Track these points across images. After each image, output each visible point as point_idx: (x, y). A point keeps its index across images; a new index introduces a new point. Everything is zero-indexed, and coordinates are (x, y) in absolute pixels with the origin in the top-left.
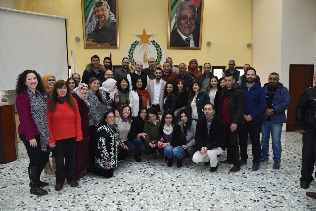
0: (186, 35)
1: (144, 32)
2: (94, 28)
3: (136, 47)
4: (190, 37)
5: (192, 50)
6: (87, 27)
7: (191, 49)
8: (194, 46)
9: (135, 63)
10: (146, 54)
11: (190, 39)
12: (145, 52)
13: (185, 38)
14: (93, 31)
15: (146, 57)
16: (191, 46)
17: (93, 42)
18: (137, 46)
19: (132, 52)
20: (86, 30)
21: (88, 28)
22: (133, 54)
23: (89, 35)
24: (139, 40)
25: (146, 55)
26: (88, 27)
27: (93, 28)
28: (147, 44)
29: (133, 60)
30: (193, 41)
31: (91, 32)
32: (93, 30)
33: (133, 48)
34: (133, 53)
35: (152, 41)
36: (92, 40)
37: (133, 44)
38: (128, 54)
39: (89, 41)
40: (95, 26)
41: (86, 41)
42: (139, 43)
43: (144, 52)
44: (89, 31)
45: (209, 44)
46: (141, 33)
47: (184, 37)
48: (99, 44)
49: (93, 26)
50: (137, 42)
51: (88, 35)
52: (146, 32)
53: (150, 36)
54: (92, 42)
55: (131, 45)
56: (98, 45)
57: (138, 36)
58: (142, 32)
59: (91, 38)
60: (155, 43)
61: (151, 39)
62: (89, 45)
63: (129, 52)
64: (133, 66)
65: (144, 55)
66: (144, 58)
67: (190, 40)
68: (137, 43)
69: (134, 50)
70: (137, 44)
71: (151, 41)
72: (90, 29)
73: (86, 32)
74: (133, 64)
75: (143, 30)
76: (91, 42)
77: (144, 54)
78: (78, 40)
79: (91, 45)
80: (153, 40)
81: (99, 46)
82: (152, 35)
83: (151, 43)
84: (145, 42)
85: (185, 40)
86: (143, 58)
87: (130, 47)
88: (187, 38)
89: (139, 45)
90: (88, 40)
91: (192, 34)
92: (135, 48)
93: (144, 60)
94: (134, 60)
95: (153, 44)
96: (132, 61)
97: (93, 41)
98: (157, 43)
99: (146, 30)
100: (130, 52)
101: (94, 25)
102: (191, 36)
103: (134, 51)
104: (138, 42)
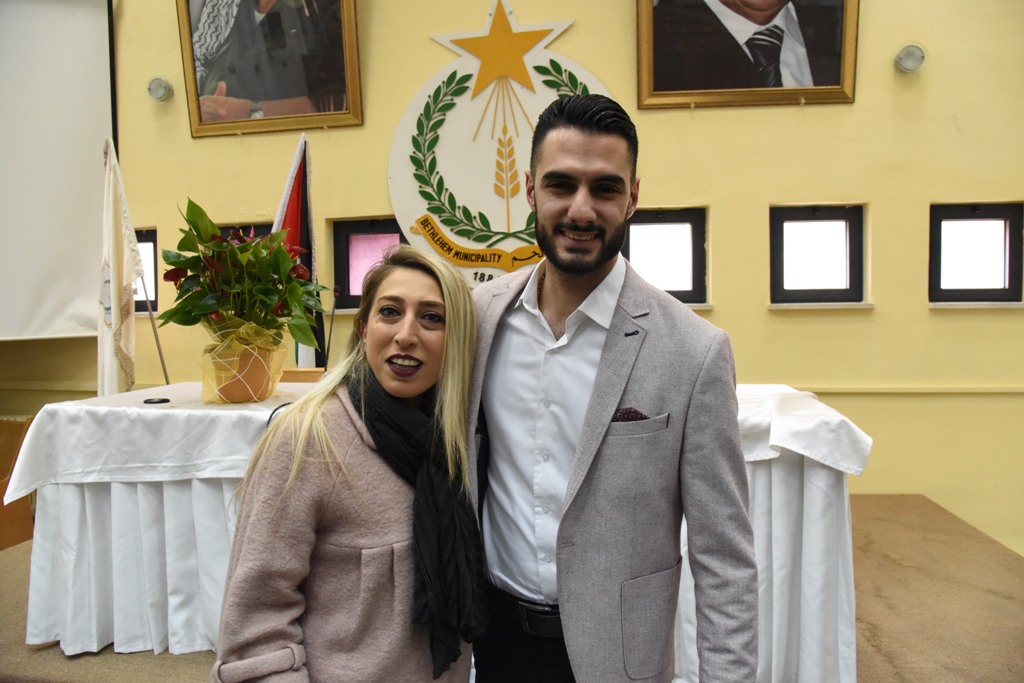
0: (758, 13)
1: (500, 18)
2: (232, 22)
3: (451, 106)
4: (778, 21)
5: (799, 104)
6: (199, 21)
7: (792, 99)
8: (808, 83)
9: (445, 198)
10: (510, 139)
11: (777, 35)
12: (505, 131)
13: (749, 35)
14: (226, 41)
15: (513, 163)
16: (789, 82)
17: (232, 100)
18: (457, 100)
19: (430, 136)
20: (196, 37)
21: (201, 26)
22: (439, 150)
23: (208, 63)
24: (468, 65)
25: (511, 153)
26: (204, 17)
27: (227, 23)
28: (516, 86)
29: (435, 181)
30: (802, 51)
31: (220, 46)
32: (227, 34)
33: (436, 117)
34: (435, 141)
35: (548, 65)
36: (223, 85)
37: (438, 90)
38: (410, 150)
39: (212, 93)
40: (235, 11)
41: (198, 96)
42: (471, 84)
43: (499, 134)
44: (208, 40)
45: (907, 65)
46: (481, 28)
47: (741, 29)
48: (260, 104)
49: (223, 12)
50: (458, 77)
51: (206, 59)
52: (511, 19)
53: (535, 37)
54: (223, 98)
55: (428, 99)
56: (254, 111)
57: (468, 45)
58: (489, 21)
59: (220, 80)
60: (565, 77)
61: (538, 56)
62: (215, 118)
63: (415, 141)
64: (435, 219)
65: (500, 153)
66: (499, 165)
67: (780, 39)
68: (456, 85)
69: (440, 123)
70: (461, 91)
71: (540, 70)
72: (213, 29)
73: (196, 47)
74: (438, 203)
75: (492, 9)
76: (218, 100)
77: (500, 141)
78: (161, 92)
79: (222, 112)
80: (553, 63)
81: (258, 115)
82: (547, 32)
83: (538, 79)
84: (503, 78)
85: (750, 43)
86: (493, 169)
87: (422, 111)
88: (762, 28)
89: (468, 94)
90: (209, 87)
91: (790, 5)
92: (450, 115)
93: (498, 177)
94: (441, 181)
95: (548, 83)
96: (429, 190)
97: (230, 93)
98: (572, 77)
99: (507, 9)
100: (421, 139)
101: (230, 6)
102: (788, 17)
103: (440, 131)
104: (467, 78)
